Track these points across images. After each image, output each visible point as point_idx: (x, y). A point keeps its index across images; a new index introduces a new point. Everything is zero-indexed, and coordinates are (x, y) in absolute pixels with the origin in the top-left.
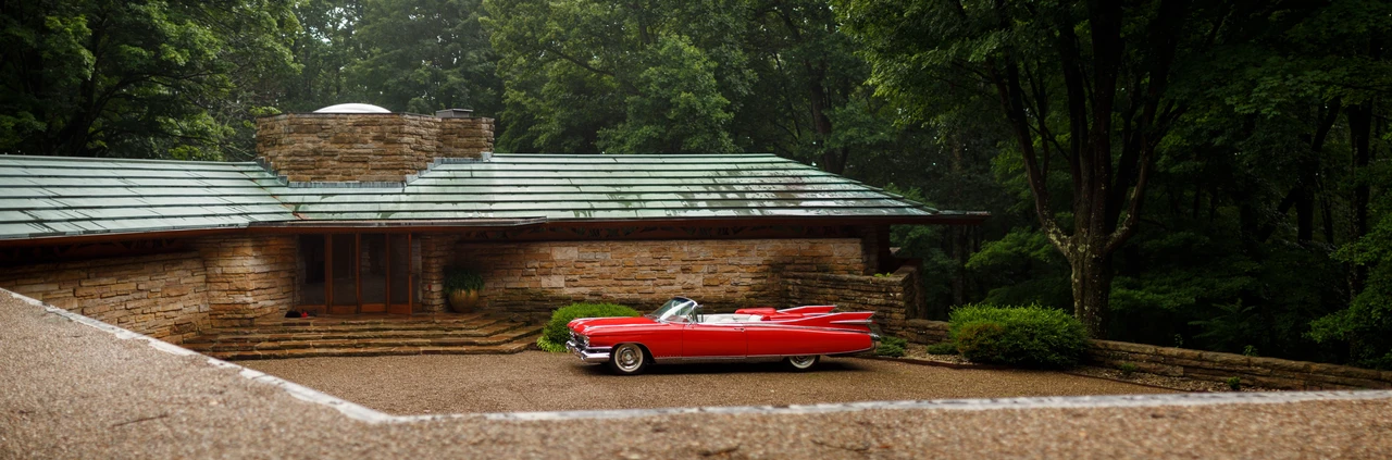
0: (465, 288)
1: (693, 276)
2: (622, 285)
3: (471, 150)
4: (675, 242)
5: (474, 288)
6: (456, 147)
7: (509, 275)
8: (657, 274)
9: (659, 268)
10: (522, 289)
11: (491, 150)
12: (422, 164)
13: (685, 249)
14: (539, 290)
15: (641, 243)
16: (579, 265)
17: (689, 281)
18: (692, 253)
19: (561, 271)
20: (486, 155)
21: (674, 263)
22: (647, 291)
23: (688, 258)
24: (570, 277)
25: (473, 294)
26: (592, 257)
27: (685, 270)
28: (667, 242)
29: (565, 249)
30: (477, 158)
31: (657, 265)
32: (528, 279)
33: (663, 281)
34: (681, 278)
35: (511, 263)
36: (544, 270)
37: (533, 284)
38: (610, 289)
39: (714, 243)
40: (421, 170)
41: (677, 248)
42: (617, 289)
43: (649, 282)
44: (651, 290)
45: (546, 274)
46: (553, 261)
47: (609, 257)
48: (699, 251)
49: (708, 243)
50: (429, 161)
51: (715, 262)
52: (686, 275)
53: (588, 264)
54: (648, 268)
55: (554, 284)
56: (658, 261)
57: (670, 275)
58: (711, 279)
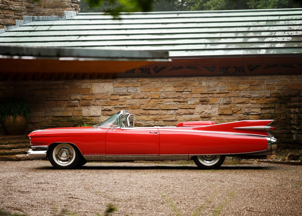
0: (13, 114)
1: (210, 106)
2: (149, 114)
3: (56, 9)
4: (195, 79)
5: (19, 114)
6: (45, 7)
7: (57, 106)
8: (180, 105)
9: (181, 100)
10: (67, 117)
11: (76, 10)
12: (9, 21)
13: (204, 84)
14: (81, 118)
15: (166, 80)
16: (113, 97)
17: (206, 111)
18: (209, 87)
19: (98, 102)
20: (70, 13)
21: (194, 96)
22: (170, 119)
23: (206, 91)
24: (105, 107)
25: (19, 119)
26: (124, 91)
27: (203, 102)
28: (188, 78)
29: (102, 84)
30: (61, 16)
31: (179, 97)
32: (72, 109)
33: (184, 111)
34: (199, 108)
35: (58, 96)
36: (85, 102)
37: (76, 113)
38: (139, 118)
39: (229, 79)
40: (8, 25)
41: (197, 84)
42: (144, 117)
43: (172, 112)
44: (173, 118)
45: (87, 105)
46: (93, 94)
47: (139, 91)
48: (216, 86)
49: (224, 79)
50: (18, 19)
51: (229, 95)
52: (204, 106)
53: (121, 97)
54: (171, 100)
55: (92, 114)
56: (180, 94)
57: (190, 106)
58: (225, 109)
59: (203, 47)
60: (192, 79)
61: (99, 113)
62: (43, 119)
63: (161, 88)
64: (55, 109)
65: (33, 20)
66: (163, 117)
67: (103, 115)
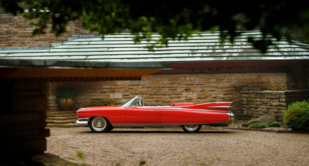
0: (65, 98)
1: (191, 93)
2: (153, 98)
4: (182, 75)
5: (70, 98)
7: (93, 92)
8: (172, 92)
9: (173, 89)
10: (100, 99)
12: (64, 38)
13: (188, 79)
14: (109, 100)
15: (163, 76)
16: (130, 87)
17: (189, 96)
18: (191, 80)
19: (120, 90)
21: (181, 86)
22: (166, 101)
23: (189, 83)
24: (125, 93)
25: (69, 101)
26: (137, 83)
27: (187, 90)
31: (172, 87)
32: (104, 94)
33: (175, 96)
34: (185, 94)
35: (95, 86)
36: (112, 90)
37: (106, 97)
38: (147, 100)
39: (204, 76)
40: (63, 41)
41: (183, 78)
42: (149, 100)
43: (167, 96)
44: (168, 100)
45: (113, 92)
46: (117, 85)
47: (146, 83)
48: (195, 80)
49: (200, 75)
50: (70, 37)
51: (204, 86)
52: (188, 93)
53: (135, 87)
54: (167, 89)
55: (117, 97)
56: (172, 85)
57: (179, 93)
58: (201, 94)
59: (187, 55)
60: (180, 75)
61: (121, 97)
62: (85, 101)
63: (161, 81)
64: (92, 94)
65: (79, 38)
66: (161, 99)
67: (123, 98)
